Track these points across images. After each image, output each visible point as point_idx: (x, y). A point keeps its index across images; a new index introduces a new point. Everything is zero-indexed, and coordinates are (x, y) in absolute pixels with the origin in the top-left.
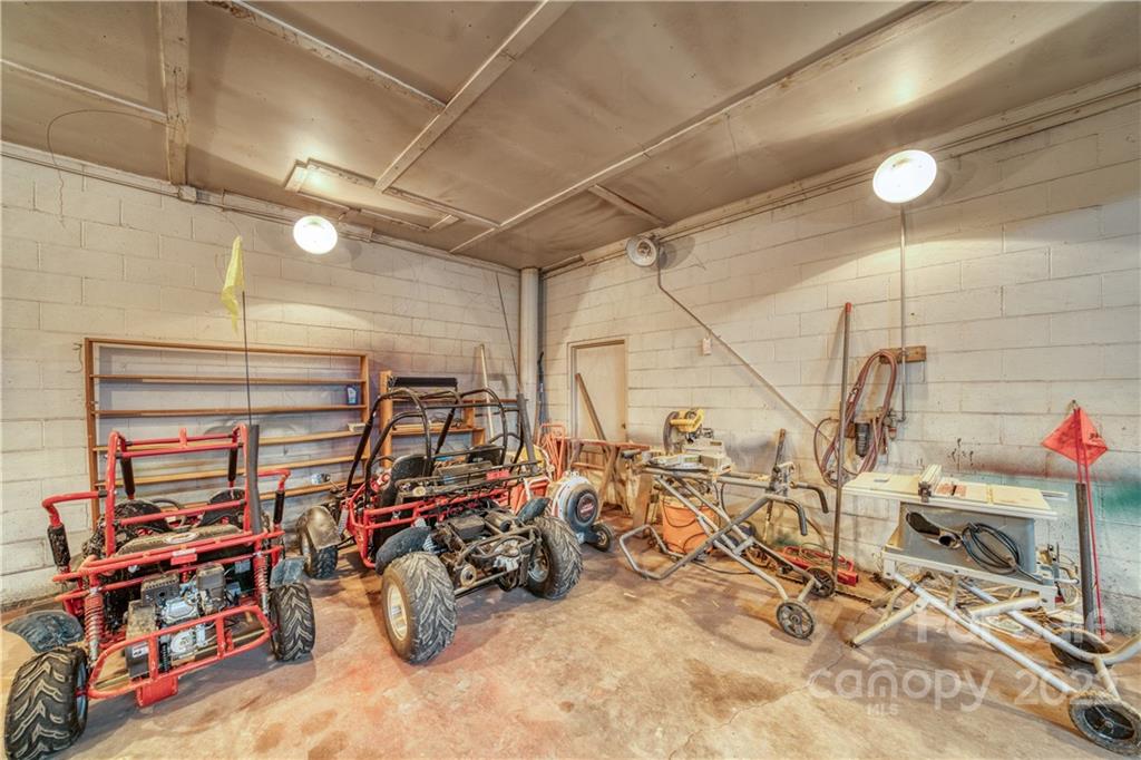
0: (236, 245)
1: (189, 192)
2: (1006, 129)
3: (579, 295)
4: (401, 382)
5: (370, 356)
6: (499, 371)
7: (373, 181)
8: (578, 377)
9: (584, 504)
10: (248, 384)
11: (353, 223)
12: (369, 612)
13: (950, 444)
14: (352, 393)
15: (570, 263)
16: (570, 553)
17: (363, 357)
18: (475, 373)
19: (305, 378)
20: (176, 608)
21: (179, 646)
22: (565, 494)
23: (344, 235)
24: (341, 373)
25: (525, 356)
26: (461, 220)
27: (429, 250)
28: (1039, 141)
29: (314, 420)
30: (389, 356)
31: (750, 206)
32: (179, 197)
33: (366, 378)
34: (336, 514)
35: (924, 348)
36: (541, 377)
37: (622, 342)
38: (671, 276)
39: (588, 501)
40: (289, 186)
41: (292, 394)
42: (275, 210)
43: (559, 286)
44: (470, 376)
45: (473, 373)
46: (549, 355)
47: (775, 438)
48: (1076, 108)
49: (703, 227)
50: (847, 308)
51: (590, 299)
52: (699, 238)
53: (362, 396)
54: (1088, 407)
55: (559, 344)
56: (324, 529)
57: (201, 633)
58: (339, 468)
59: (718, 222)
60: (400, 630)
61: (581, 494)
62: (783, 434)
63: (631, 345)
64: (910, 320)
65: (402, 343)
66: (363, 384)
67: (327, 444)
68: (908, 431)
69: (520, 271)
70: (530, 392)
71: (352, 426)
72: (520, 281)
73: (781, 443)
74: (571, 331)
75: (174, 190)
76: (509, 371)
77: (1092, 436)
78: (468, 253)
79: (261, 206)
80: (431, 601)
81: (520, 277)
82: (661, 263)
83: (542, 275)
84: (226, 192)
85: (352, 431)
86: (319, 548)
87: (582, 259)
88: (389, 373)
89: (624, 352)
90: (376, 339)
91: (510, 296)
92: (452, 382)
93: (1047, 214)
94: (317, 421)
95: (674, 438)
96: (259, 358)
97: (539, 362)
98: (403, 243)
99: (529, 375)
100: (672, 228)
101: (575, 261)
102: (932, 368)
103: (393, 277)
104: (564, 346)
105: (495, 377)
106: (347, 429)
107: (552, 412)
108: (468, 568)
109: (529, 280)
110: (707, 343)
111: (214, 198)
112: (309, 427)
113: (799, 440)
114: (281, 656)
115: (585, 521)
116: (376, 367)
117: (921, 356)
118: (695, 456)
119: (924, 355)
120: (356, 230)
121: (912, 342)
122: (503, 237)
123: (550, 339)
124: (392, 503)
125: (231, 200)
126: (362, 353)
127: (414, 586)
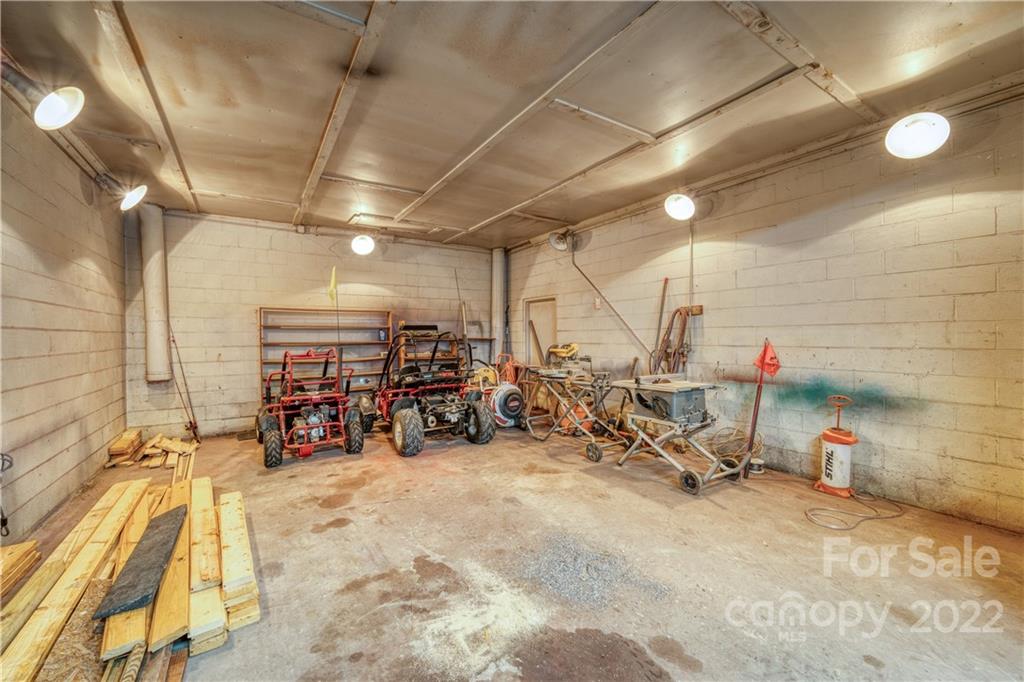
0: (334, 269)
1: (301, 229)
2: (735, 178)
3: (530, 266)
4: (407, 328)
5: (393, 312)
6: (476, 319)
7: (392, 219)
8: (531, 323)
9: (512, 401)
10: (338, 329)
11: (382, 234)
12: (388, 444)
13: (713, 366)
14: (382, 334)
15: (521, 245)
16: (487, 418)
17: (389, 313)
18: (459, 321)
19: (356, 326)
20: (313, 419)
21: (314, 433)
22: (501, 393)
23: (378, 242)
24: (376, 322)
25: (494, 309)
26: (444, 230)
27: (429, 243)
28: (751, 185)
29: (362, 350)
30: (404, 311)
31: (618, 214)
32: (297, 231)
33: (390, 325)
34: (373, 399)
35: (701, 306)
36: (507, 323)
37: (554, 299)
38: (581, 257)
39: (515, 399)
40: (351, 222)
41: (350, 334)
42: (342, 232)
43: (518, 259)
44: (455, 323)
45: (458, 321)
46: (512, 308)
47: (632, 362)
48: (763, 170)
49: (596, 225)
50: (666, 280)
51: (536, 270)
52: (595, 232)
53: (388, 336)
54: (773, 342)
55: (519, 299)
56: (367, 405)
57: (321, 431)
58: (374, 378)
59: (603, 223)
60: (399, 442)
61: (510, 395)
62: (636, 360)
63: (559, 302)
64: (696, 290)
65: (412, 303)
66: (388, 329)
67: (368, 364)
68: (695, 357)
69: (492, 250)
70: (498, 334)
71: (382, 354)
72: (492, 258)
73: (634, 366)
74: (525, 292)
75: (294, 228)
76: (484, 319)
77: (772, 358)
78: (456, 242)
79: (335, 231)
80: (412, 426)
81: (492, 254)
82: (575, 247)
83: (507, 252)
84: (318, 226)
85: (382, 356)
86: (364, 414)
87: (529, 242)
88: (403, 322)
89: (555, 307)
90: (396, 302)
91: (485, 268)
92: (435, 328)
93: (755, 229)
94: (362, 349)
95: (553, 359)
96: (344, 315)
97: (507, 312)
98: (412, 241)
99: (498, 322)
100: (578, 226)
101: (526, 244)
102: (705, 317)
103: (407, 262)
104: (521, 301)
105: (474, 323)
106: (380, 355)
107: (514, 347)
108: (431, 418)
109: (498, 256)
110: (598, 301)
111: (312, 229)
112: (359, 354)
113: (643, 363)
114: (349, 451)
115: (514, 412)
116: (396, 318)
117: (701, 311)
118: (566, 370)
119: (701, 310)
120: (384, 237)
121: (697, 303)
122: (473, 234)
123: (513, 296)
124: (399, 388)
125: (320, 230)
126: (388, 310)
127: (405, 420)
